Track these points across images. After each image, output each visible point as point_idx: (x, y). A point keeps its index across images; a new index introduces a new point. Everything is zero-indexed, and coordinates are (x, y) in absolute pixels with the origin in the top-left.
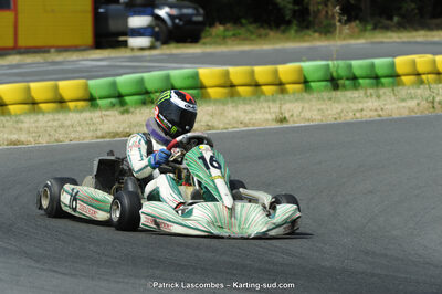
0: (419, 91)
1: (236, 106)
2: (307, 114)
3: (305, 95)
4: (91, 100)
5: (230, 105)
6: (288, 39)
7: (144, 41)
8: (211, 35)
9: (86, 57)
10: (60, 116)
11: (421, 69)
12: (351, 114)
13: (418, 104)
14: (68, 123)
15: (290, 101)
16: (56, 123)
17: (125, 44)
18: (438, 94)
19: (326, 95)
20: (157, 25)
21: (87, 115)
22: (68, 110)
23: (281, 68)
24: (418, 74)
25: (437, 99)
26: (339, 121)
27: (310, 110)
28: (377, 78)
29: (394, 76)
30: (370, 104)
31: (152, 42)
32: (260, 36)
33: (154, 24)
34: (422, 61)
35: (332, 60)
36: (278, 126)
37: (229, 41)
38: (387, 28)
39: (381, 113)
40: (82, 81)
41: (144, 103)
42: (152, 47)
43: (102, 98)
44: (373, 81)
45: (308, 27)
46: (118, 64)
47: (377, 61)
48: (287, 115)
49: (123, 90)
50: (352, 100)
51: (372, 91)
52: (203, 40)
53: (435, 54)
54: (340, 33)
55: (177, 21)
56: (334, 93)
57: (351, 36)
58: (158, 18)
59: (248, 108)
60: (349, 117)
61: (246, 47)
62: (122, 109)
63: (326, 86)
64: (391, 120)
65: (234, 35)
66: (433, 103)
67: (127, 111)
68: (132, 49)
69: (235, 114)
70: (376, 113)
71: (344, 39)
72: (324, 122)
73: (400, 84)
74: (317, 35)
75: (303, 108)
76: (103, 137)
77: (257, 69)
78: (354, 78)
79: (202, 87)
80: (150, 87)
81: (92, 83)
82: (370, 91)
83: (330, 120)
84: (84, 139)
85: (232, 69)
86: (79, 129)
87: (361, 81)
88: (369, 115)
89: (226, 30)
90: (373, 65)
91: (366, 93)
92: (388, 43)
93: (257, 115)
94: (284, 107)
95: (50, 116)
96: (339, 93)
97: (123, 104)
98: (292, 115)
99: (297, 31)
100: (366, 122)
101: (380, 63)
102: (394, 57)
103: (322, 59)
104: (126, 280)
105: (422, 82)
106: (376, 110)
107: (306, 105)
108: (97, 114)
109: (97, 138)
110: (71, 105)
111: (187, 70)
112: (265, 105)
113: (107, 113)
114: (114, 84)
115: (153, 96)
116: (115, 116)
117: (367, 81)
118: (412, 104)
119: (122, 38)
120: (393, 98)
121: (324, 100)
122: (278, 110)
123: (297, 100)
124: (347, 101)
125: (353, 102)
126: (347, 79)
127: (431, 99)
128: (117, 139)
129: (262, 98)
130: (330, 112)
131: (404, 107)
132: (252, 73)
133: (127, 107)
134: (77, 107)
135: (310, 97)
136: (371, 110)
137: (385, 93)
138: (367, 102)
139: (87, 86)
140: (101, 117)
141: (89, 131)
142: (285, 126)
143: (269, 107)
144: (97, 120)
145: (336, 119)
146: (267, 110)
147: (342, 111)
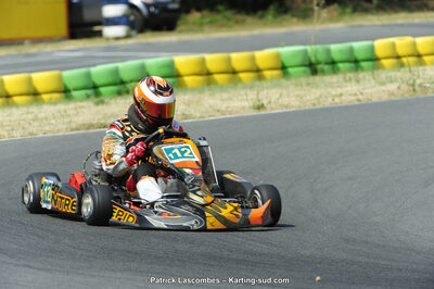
0: (399, 74)
1: (213, 94)
2: (285, 101)
3: (283, 81)
4: (66, 92)
5: (207, 93)
6: (266, 25)
7: (119, 30)
8: (187, 23)
9: (61, 48)
10: (34, 109)
11: (400, 51)
12: (330, 100)
13: (399, 88)
14: (42, 115)
15: (267, 88)
16: (30, 116)
17: (99, 34)
18: (418, 77)
19: (304, 80)
20: (132, 14)
21: (61, 107)
22: (43, 102)
23: (258, 54)
24: (398, 57)
25: (418, 82)
26: (318, 106)
27: (288, 96)
28: (356, 61)
29: (374, 59)
30: (349, 88)
31: (127, 32)
32: (237, 22)
33: (129, 13)
34: (402, 43)
35: (310, 44)
36: (256, 113)
37: (206, 28)
38: (366, 11)
39: (360, 97)
40: (55, 73)
41: (119, 93)
42: (128, 36)
43: (76, 89)
44: (352, 65)
47: (357, 45)
48: (265, 102)
49: (98, 81)
50: (331, 85)
51: (351, 75)
52: (179, 28)
53: (415, 35)
54: (319, 17)
55: (152, 9)
56: (312, 79)
57: (331, 20)
58: (132, 6)
59: (225, 95)
60: (328, 103)
61: (223, 34)
62: (97, 100)
63: (304, 72)
64: (370, 105)
65: (211, 22)
66: (413, 85)
67: (102, 102)
68: (108, 39)
69: (211, 101)
70: (353, 98)
71: (323, 23)
72: (303, 108)
73: (380, 67)
74: (295, 20)
75: (281, 95)
76: (77, 129)
77: (235, 56)
78: (333, 63)
79: (178, 76)
80: (125, 76)
81: (66, 74)
82: (349, 76)
83: (309, 106)
84: (58, 131)
85: (208, 57)
86: (53, 122)
87: (340, 65)
88: (347, 100)
89: (203, 17)
90: (351, 50)
91: (345, 78)
92: (368, 26)
93: (235, 103)
94: (261, 94)
95: (24, 110)
96: (317, 78)
97: (98, 94)
98: (270, 102)
99: (275, 17)
100: (345, 107)
101: (359, 46)
102: (374, 39)
103: (300, 44)
104: (101, 274)
105: (402, 65)
106: (355, 95)
107: (284, 92)
108: (72, 105)
109: (72, 130)
110: (45, 97)
111: (163, 59)
112: (243, 92)
113: (85, 104)
114: (88, 75)
115: (128, 86)
116: (89, 107)
117: (347, 65)
118: (392, 87)
119: (97, 28)
120: (373, 82)
121: (301, 85)
122: (255, 97)
123: (275, 87)
124: (326, 86)
125: (332, 87)
126: (326, 63)
127: (411, 82)
128: (91, 131)
129: (240, 85)
130: (308, 97)
131: (384, 91)
132: (229, 60)
133: (102, 98)
134: (51, 99)
135: (289, 83)
136: (350, 95)
137: (364, 77)
138: (346, 86)
139: (60, 78)
140: (76, 109)
141: (63, 123)
142: (262, 112)
143: (246, 95)
144: (71, 112)
145: (314, 105)
146: (244, 97)
147: (320, 97)
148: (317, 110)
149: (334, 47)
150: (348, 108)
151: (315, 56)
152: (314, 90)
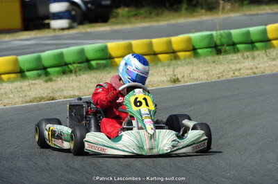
2: (196, 75)
3: (194, 60)
4: (20, 73)
7: (63, 23)
8: (117, 16)
9: (16, 38)
12: (231, 73)
14: (2, 91)
15: (181, 66)
17: (48, 26)
19: (210, 59)
20: (73, 10)
21: (18, 84)
22: (2, 81)
23: (174, 39)
26: (222, 79)
27: (198, 71)
28: (252, 43)
29: (266, 40)
30: (247, 64)
31: (70, 24)
32: (158, 15)
33: (71, 8)
35: (216, 30)
36: (172, 85)
37: (133, 20)
39: (255, 71)
40: (13, 57)
41: (64, 73)
43: (28, 71)
44: (250, 45)
45: (195, 6)
46: (43, 42)
47: (252, 29)
48: (179, 77)
49: (46, 63)
50: (232, 62)
51: (248, 53)
52: (111, 20)
54: (224, 9)
55: (89, 5)
56: (217, 57)
57: (232, 11)
58: (74, 4)
60: (230, 76)
62: (47, 78)
63: (211, 52)
64: (264, 76)
65: (135, 15)
67: (51, 80)
68: (54, 30)
70: (251, 71)
71: (226, 13)
73: (272, 47)
74: (203, 11)
75: (192, 71)
76: (30, 102)
77: (154, 41)
78: (234, 44)
79: (111, 58)
80: (68, 59)
81: (20, 58)
82: (245, 54)
83: (215, 79)
84: (15, 103)
85: (134, 42)
86: (11, 96)
87: (239, 46)
88: (246, 73)
90: (248, 33)
91: (243, 56)
92: (262, 14)
94: (176, 70)
96: (221, 57)
97: (47, 74)
98: (183, 77)
99: (187, 9)
100: (244, 79)
101: (255, 30)
102: (266, 25)
103: (207, 30)
106: (251, 69)
107: (195, 68)
108: (26, 83)
109: (27, 102)
110: (4, 77)
111: (98, 44)
112: (162, 69)
113: (34, 82)
114: (39, 59)
115: (70, 66)
116: (40, 84)
117: (244, 46)
119: (47, 21)
120: (266, 59)
121: (209, 63)
122: (172, 73)
123: (187, 64)
124: (228, 63)
125: (233, 64)
126: (228, 45)
129: (159, 64)
130: (213, 72)
131: (274, 65)
132: (151, 44)
133: (51, 76)
134: (9, 78)
135: (198, 61)
136: (248, 69)
137: (259, 55)
138: (243, 63)
139: (16, 61)
140: (29, 85)
141: (20, 97)
142: (178, 85)
143: (164, 71)
144: (26, 88)
145: (219, 78)
146: (163, 73)
147: (224, 71)
148: (222, 81)
149: (234, 32)
150: (246, 79)
151: (220, 40)
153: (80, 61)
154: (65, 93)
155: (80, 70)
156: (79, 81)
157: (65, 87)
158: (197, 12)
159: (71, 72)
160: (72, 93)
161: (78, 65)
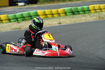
0: (96, 14)
1: (48, 20)
2: (67, 22)
4: (9, 20)
5: (46, 20)
6: (60, 2)
7: (22, 4)
8: (40, 2)
9: (7, 9)
10: (1, 24)
11: (96, 8)
12: (78, 21)
13: (96, 18)
14: (4, 26)
15: (62, 18)
17: (17, 5)
18: (101, 15)
19: (71, 16)
21: (8, 24)
22: (3, 23)
23: (59, 10)
24: (95, 10)
25: (101, 16)
26: (75, 23)
27: (67, 20)
28: (84, 11)
29: (89, 10)
30: (83, 18)
31: (24, 4)
34: (96, 6)
35: (73, 7)
36: (59, 25)
37: (45, 3)
39: (86, 20)
41: (23, 20)
43: (12, 19)
48: (61, 22)
49: (18, 17)
52: (38, 3)
53: (100, 4)
56: (73, 16)
59: (51, 20)
60: (78, 22)
61: (49, 5)
63: (71, 14)
64: (89, 22)
65: (46, 1)
66: (100, 17)
67: (19, 23)
68: (19, 6)
69: (47, 22)
71: (76, 1)
72: (71, 23)
73: (91, 13)
75: (65, 20)
76: (13, 30)
77: (53, 10)
78: (78, 12)
79: (39, 15)
80: (25, 16)
81: (9, 15)
82: (83, 15)
83: (73, 23)
84: (8, 30)
85: (46, 10)
86: (7, 28)
87: (80, 12)
88: (83, 21)
90: (83, 8)
91: (82, 16)
92: (87, 2)
93: (53, 22)
94: (60, 20)
96: (75, 16)
97: (18, 21)
100: (82, 23)
101: (85, 7)
102: (89, 5)
103: (70, 7)
105: (97, 12)
106: (85, 20)
107: (66, 19)
108: (11, 23)
109: (12, 30)
110: (4, 21)
112: (55, 19)
113: (14, 23)
114: (15, 16)
115: (26, 18)
116: (16, 24)
118: (94, 18)
119: (17, 3)
120: (89, 17)
121: (71, 18)
122: (59, 21)
123: (64, 18)
124: (77, 18)
125: (78, 18)
126: (77, 12)
127: (99, 16)
128: (17, 30)
130: (72, 21)
131: (92, 19)
132: (51, 11)
134: (5, 22)
135: (67, 17)
136: (83, 20)
137: (87, 15)
138: (82, 18)
139: (8, 16)
141: (9, 28)
142: (61, 25)
143: (56, 20)
144: (10, 25)
145: (74, 22)
146: (56, 21)
147: (76, 20)
148: (75, 24)
149: (79, 8)
151: (74, 10)
152: (74, 19)
153: (28, 16)
154: (24, 27)
155: (29, 19)
156: (29, 23)
157: (24, 25)
158: (66, 1)
159: (26, 20)
160: (26, 27)
161: (28, 18)
